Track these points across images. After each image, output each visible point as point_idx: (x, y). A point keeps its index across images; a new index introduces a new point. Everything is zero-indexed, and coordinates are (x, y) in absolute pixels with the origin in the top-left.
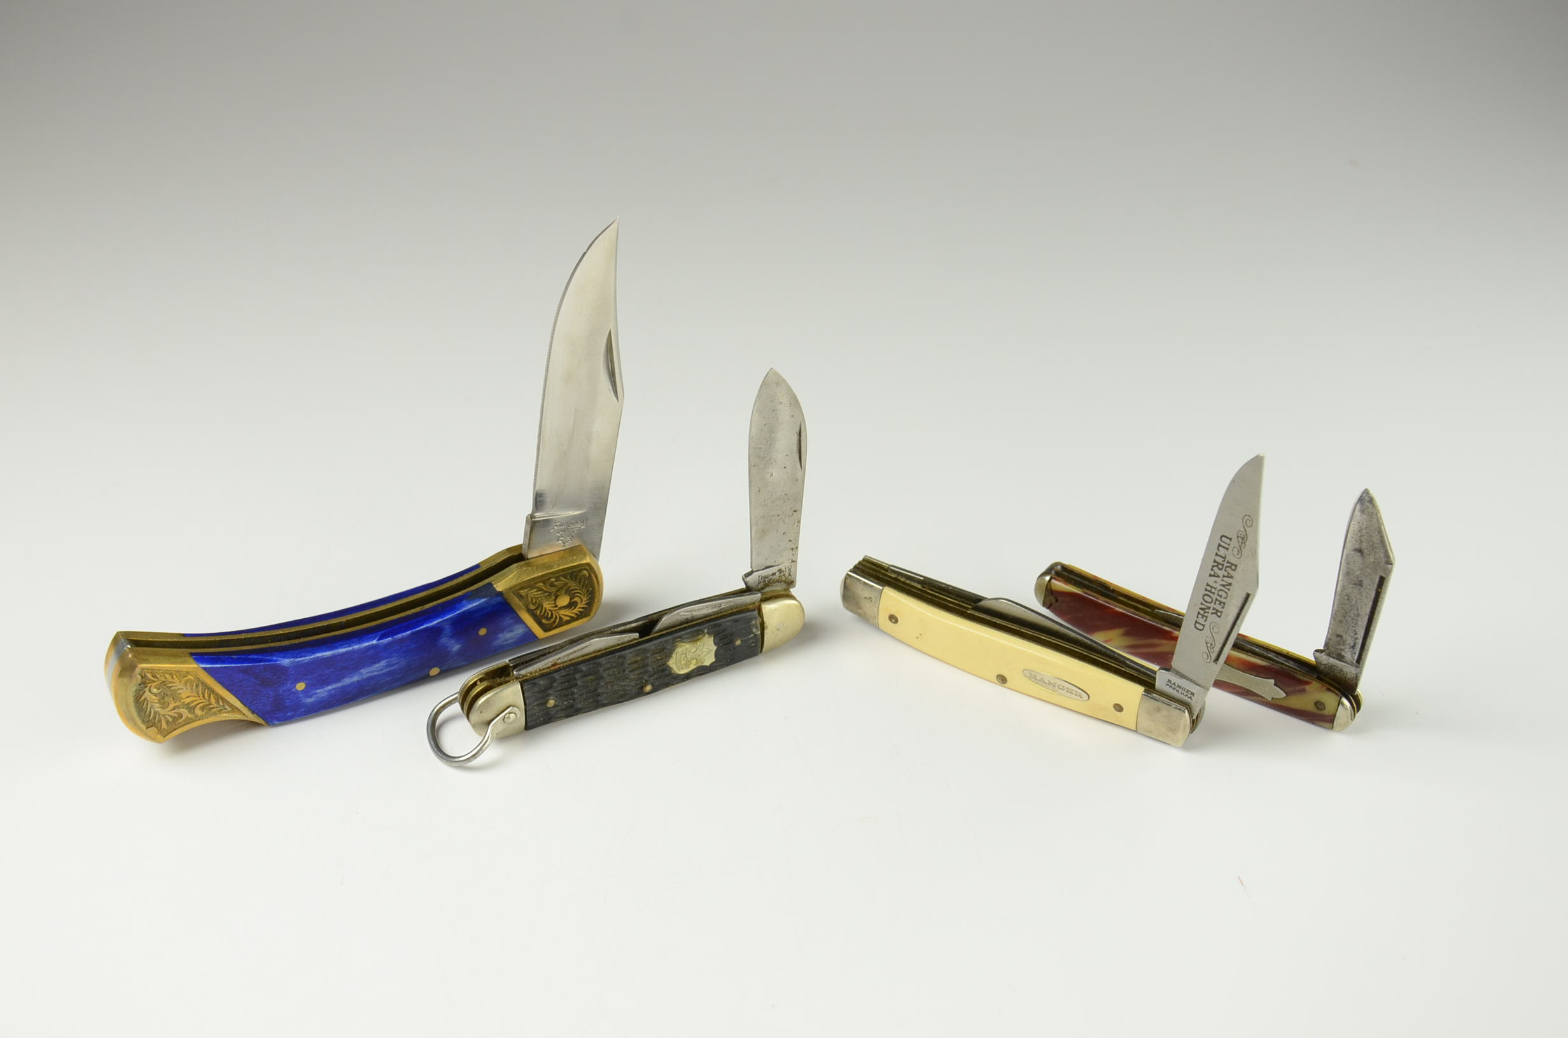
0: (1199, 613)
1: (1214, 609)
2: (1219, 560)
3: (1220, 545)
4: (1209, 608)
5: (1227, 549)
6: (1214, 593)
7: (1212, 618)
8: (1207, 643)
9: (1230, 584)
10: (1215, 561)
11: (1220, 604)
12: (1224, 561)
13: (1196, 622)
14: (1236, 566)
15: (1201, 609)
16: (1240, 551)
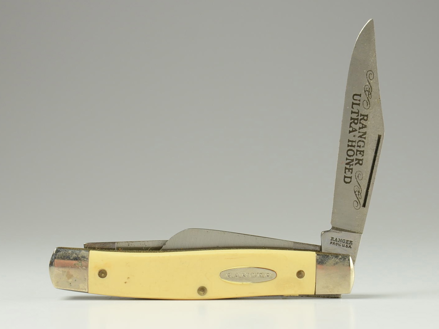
0: (346, 168)
1: (356, 159)
2: (354, 116)
3: (353, 104)
4: (353, 160)
5: (359, 104)
6: (354, 146)
7: (356, 168)
8: (355, 192)
9: (365, 133)
10: (352, 119)
11: (360, 154)
12: (358, 116)
13: (345, 177)
14: (367, 116)
15: (347, 164)
16: (368, 103)
